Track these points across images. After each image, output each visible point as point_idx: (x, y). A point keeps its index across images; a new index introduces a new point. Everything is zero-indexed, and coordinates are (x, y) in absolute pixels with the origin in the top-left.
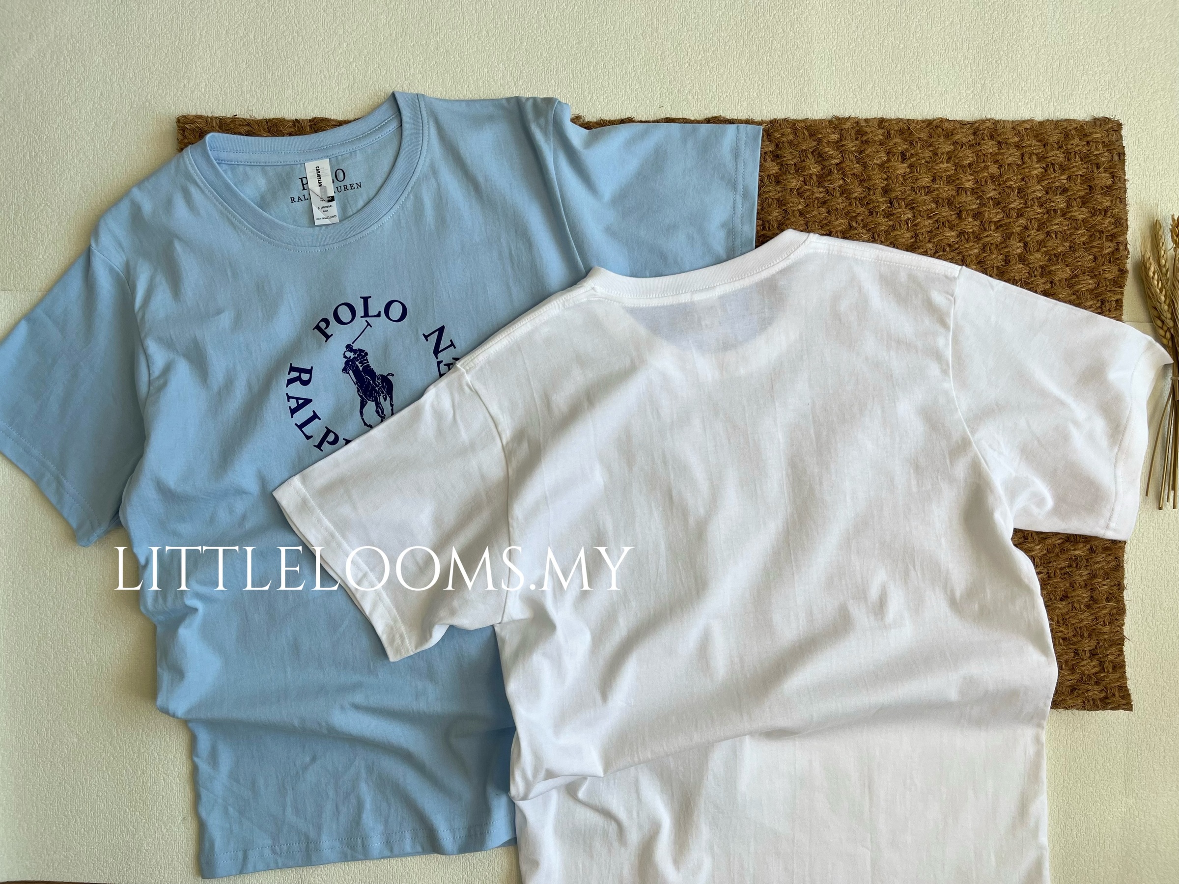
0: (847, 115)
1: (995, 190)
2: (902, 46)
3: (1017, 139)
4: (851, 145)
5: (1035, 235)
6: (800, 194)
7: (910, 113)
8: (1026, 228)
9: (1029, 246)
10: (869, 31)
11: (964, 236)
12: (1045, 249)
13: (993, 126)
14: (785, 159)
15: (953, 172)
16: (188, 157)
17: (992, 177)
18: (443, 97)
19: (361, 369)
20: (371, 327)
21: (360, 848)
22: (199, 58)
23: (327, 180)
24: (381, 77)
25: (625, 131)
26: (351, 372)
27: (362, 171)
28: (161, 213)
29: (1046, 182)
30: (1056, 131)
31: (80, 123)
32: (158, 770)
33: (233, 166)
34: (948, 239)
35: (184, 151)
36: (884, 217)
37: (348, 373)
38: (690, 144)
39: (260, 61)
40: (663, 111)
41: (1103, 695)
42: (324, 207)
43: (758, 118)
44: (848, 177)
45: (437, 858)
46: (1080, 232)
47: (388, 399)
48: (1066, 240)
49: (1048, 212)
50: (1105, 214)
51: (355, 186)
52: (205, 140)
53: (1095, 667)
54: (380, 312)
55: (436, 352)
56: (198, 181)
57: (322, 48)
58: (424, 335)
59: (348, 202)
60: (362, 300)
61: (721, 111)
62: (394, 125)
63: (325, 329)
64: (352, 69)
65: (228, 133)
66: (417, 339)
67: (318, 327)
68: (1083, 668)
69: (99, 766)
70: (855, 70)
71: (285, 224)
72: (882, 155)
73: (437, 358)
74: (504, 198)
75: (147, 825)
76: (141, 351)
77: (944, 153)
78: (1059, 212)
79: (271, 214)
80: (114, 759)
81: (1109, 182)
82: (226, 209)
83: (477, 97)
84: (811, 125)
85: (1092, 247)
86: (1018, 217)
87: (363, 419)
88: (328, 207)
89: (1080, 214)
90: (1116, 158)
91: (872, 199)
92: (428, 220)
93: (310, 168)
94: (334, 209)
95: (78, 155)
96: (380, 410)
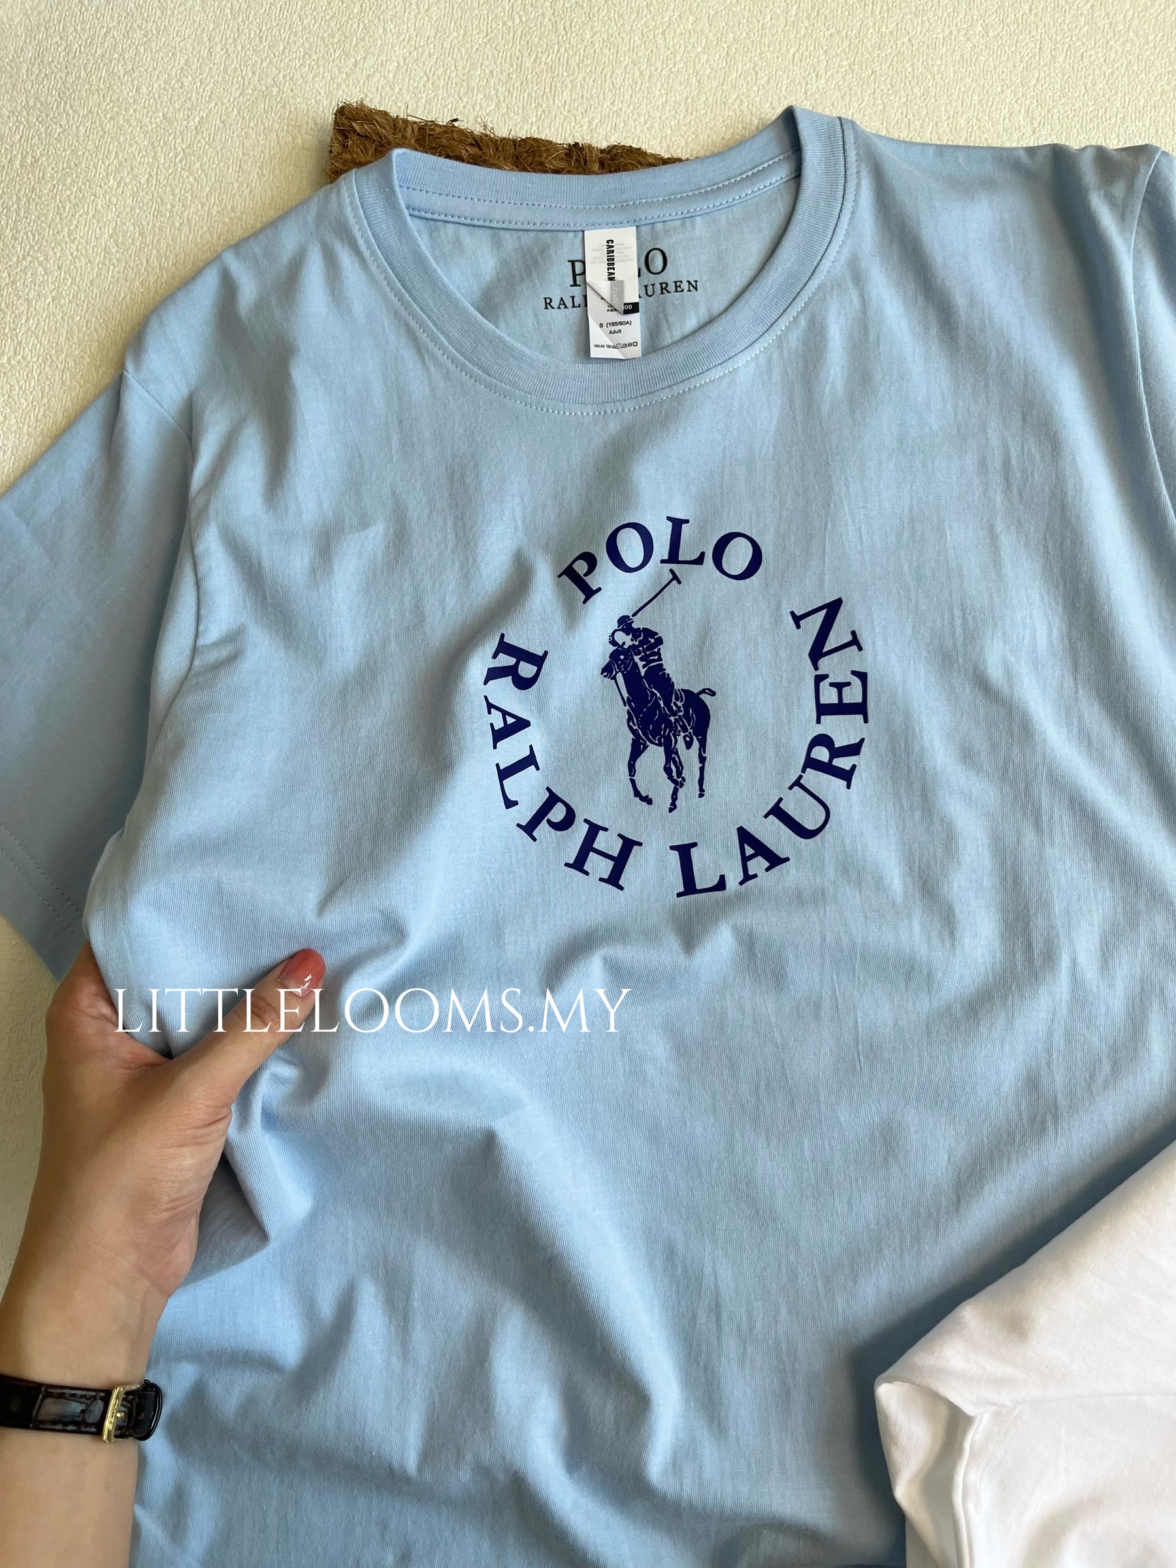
16: (350, 188)
19: (643, 671)
20: (679, 582)
23: (627, 269)
24: (755, 88)
26: (620, 677)
27: (703, 258)
31: (135, 111)
33: (431, 221)
35: (341, 175)
37: (614, 678)
42: (613, 324)
47: (696, 744)
51: (685, 286)
52: (389, 159)
54: (703, 554)
55: (817, 653)
56: (361, 242)
58: (792, 613)
59: (666, 317)
60: (670, 524)
62: (781, 175)
65: (435, 152)
66: (777, 621)
67: (570, 571)
71: (527, 351)
73: (816, 668)
74: (1008, 344)
79: (498, 327)
82: (408, 307)
87: (633, 782)
88: (621, 323)
92: (832, 372)
93: (595, 240)
94: (635, 329)
95: (117, 171)
96: (673, 767)
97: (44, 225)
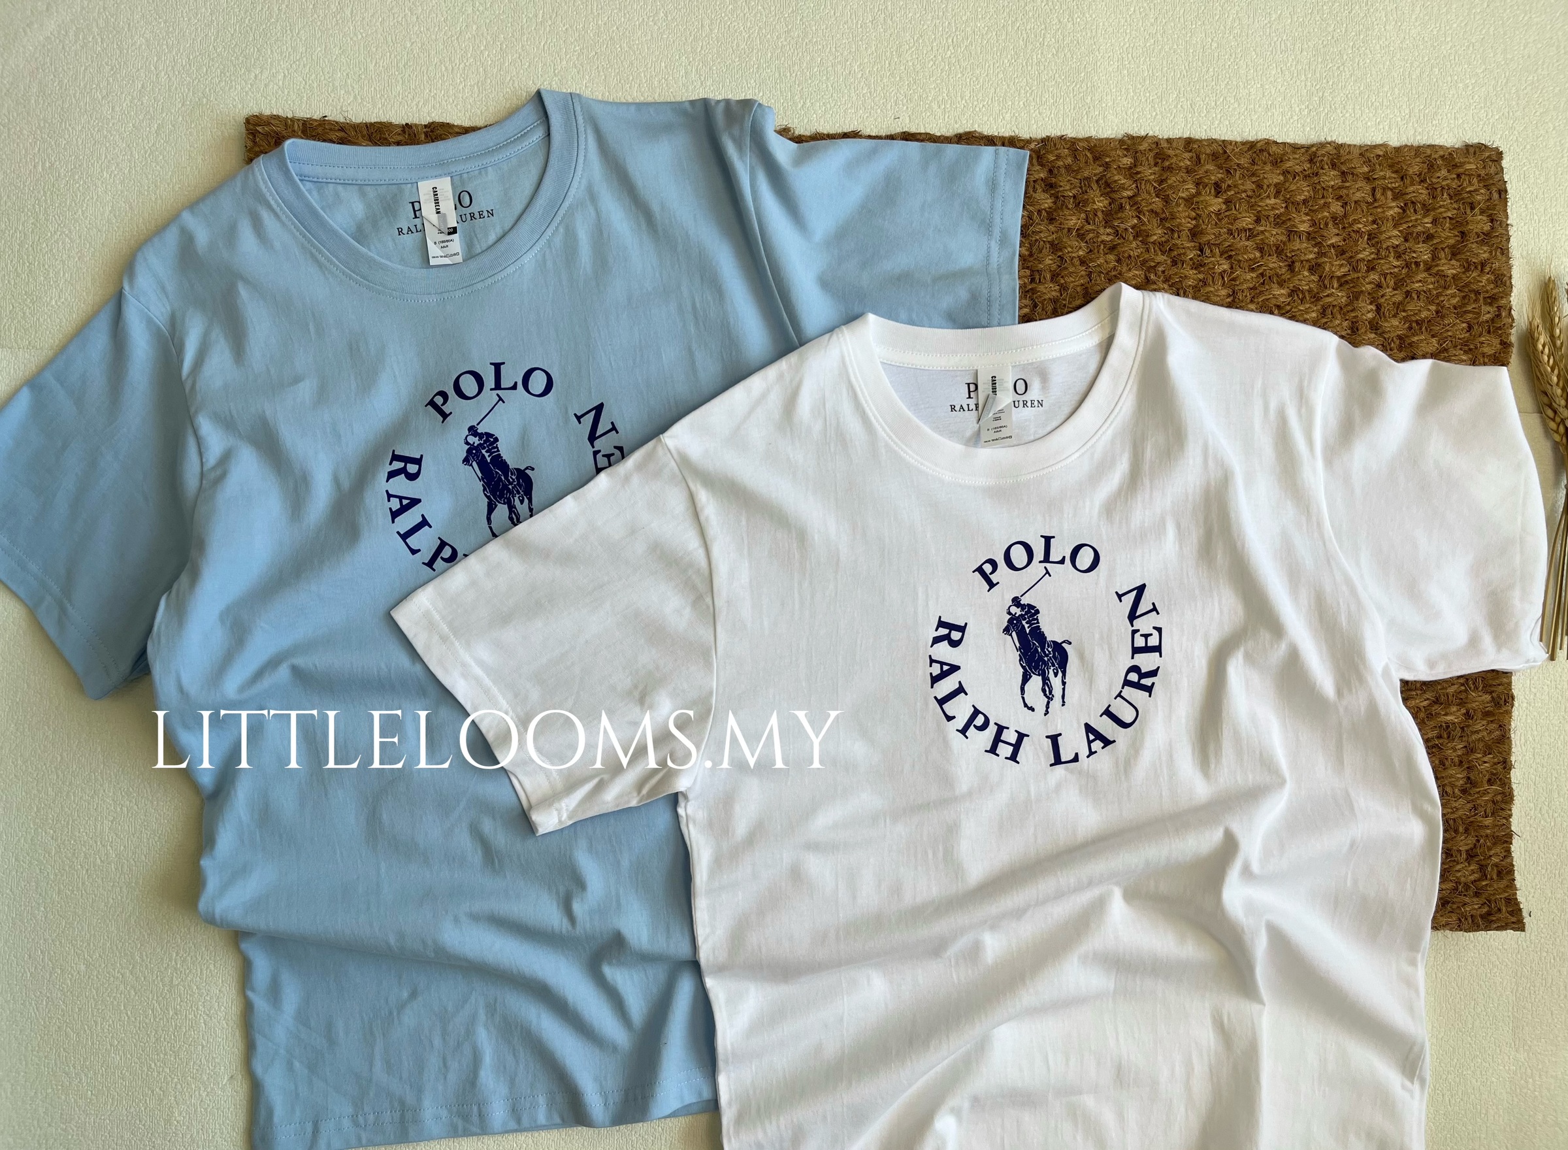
0: (1143, 133)
1: (1338, 235)
2: (1214, 45)
3: (1366, 169)
4: (1149, 172)
5: (1391, 295)
6: (1081, 236)
7: (1226, 133)
8: (1379, 286)
9: (1382, 310)
10: (1172, 24)
11: (1297, 295)
12: (1404, 314)
13: (1335, 151)
14: (1061, 189)
15: (1282, 210)
16: (260, 170)
17: (1334, 218)
18: (606, 99)
19: (489, 459)
20: (504, 402)
21: (475, 1119)
22: (277, 40)
23: (448, 205)
24: (522, 71)
25: (847, 148)
26: (474, 464)
27: (495, 194)
28: (221, 245)
29: (1405, 226)
30: (1418, 160)
31: (113, 124)
32: (197, 1009)
33: (319, 184)
34: (1277, 298)
35: (254, 161)
36: (1192, 269)
37: (471, 465)
38: (932, 169)
39: (359, 45)
40: (899, 123)
41: (1485, 910)
42: (443, 242)
43: (1025, 135)
44: (1144, 215)
45: (582, 1133)
46: (1449, 292)
47: (526, 501)
48: (1431, 302)
49: (1407, 265)
50: (1482, 270)
51: (485, 214)
52: (283, 148)
53: (1473, 872)
54: (516, 383)
55: (592, 438)
56: (272, 202)
57: (444, 30)
58: (575, 415)
59: (476, 235)
60: (493, 367)
61: (976, 126)
62: (538, 135)
63: (442, 405)
64: (483, 60)
65: (314, 140)
66: (567, 421)
67: (432, 403)
68: (1459, 874)
69: (115, 1003)
70: (1153, 75)
71: (389, 264)
72: (1190, 186)
73: (593, 447)
74: (687, 232)
75: (179, 1086)
76: (190, 432)
77: (1271, 185)
78: (1422, 266)
79: (370, 250)
80: (136, 993)
81: (1487, 228)
82: (309, 241)
83: (650, 99)
84: (1095, 145)
85: (1466, 312)
86: (1368, 271)
87: (490, 528)
88: (447, 241)
89: (1450, 268)
90: (1496, 196)
91: (1177, 245)
92: (583, 261)
93: (425, 189)
94: (456, 244)
95: (108, 167)
96: (514, 516)
97: (65, 209)
